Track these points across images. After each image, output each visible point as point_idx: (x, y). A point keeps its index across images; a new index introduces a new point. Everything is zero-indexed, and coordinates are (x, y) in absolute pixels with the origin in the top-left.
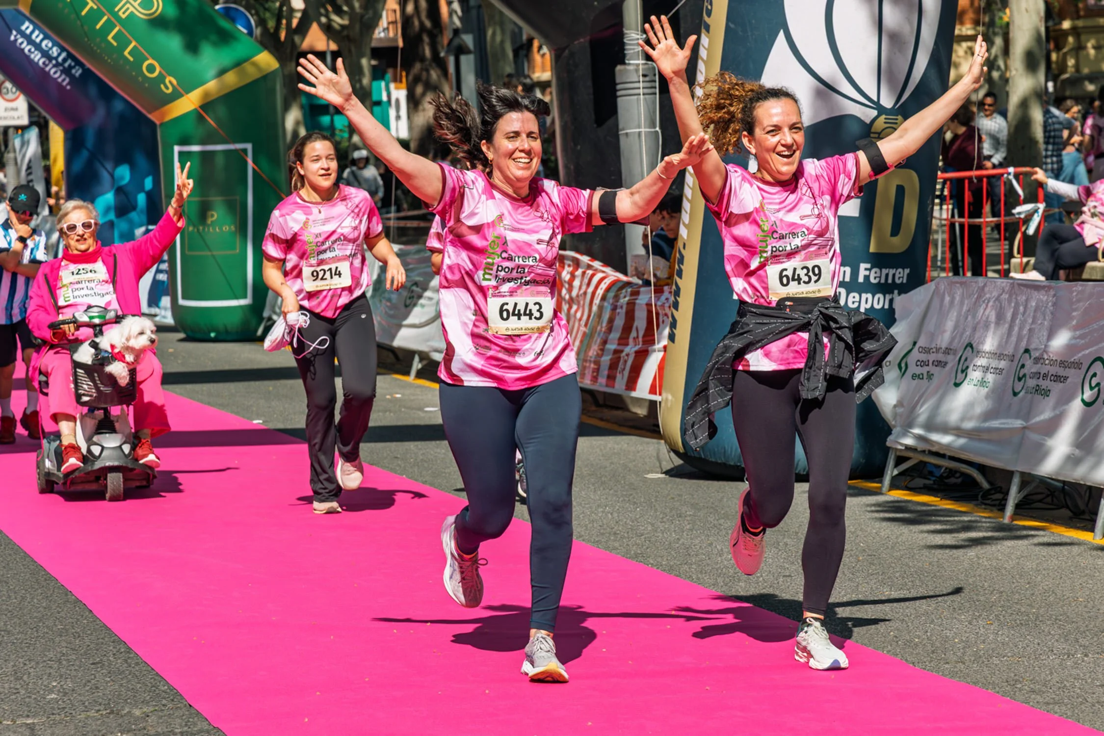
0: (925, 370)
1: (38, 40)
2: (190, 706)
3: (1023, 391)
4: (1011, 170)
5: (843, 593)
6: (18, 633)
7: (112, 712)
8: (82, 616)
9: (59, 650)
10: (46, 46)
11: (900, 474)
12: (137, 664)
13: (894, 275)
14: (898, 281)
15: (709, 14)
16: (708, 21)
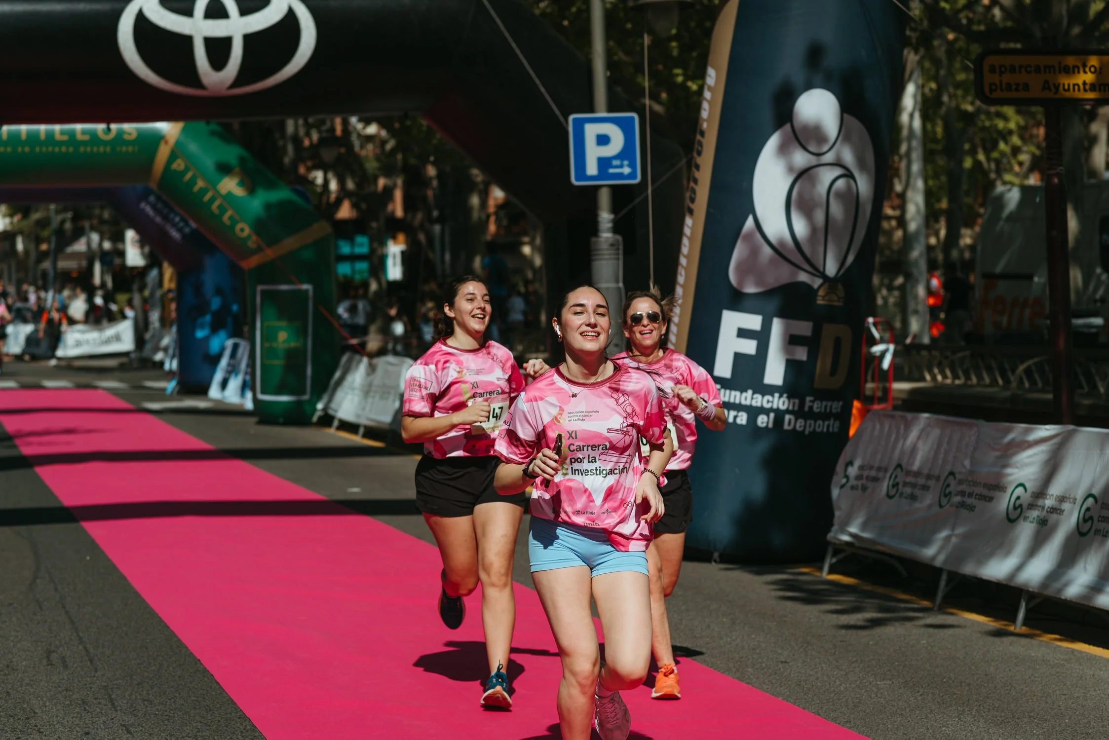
0: (860, 483)
3: (948, 506)
4: (871, 320)
5: (838, 683)
8: (211, 687)
9: (194, 725)
11: (838, 562)
13: (831, 407)
14: (834, 411)
15: (693, 200)
16: (692, 206)
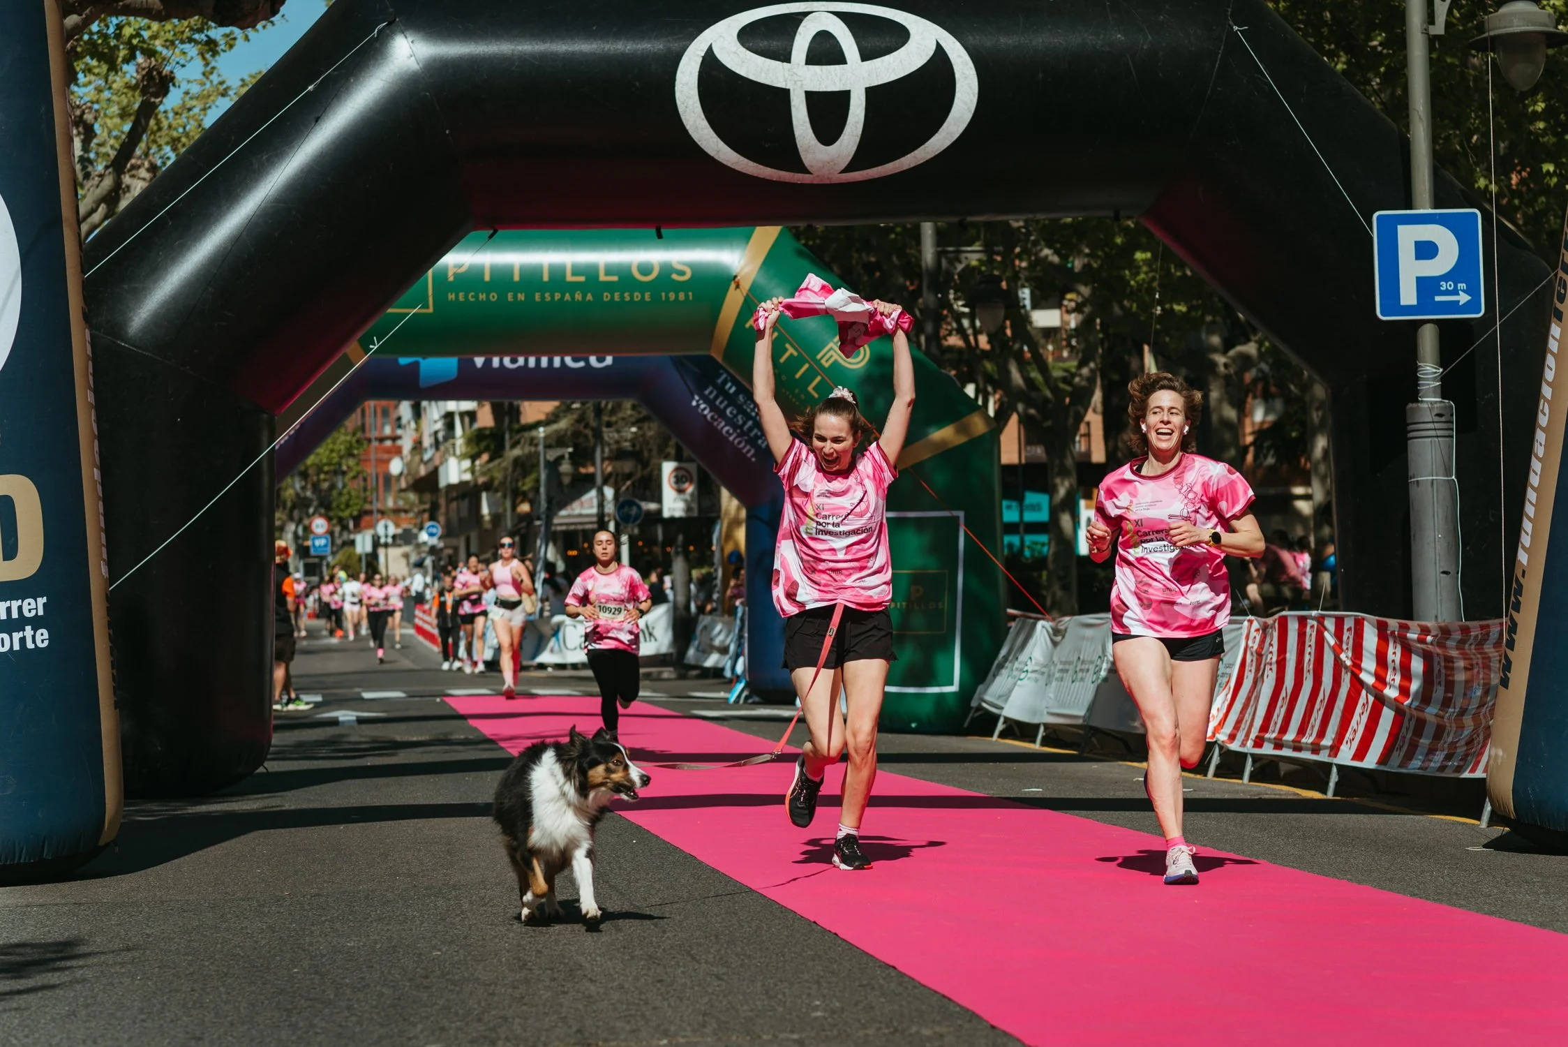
1: (722, 406)
2: (993, 1027)
6: (761, 957)
7: (896, 1030)
10: (731, 413)
12: (915, 987)
16: (1558, 305)
